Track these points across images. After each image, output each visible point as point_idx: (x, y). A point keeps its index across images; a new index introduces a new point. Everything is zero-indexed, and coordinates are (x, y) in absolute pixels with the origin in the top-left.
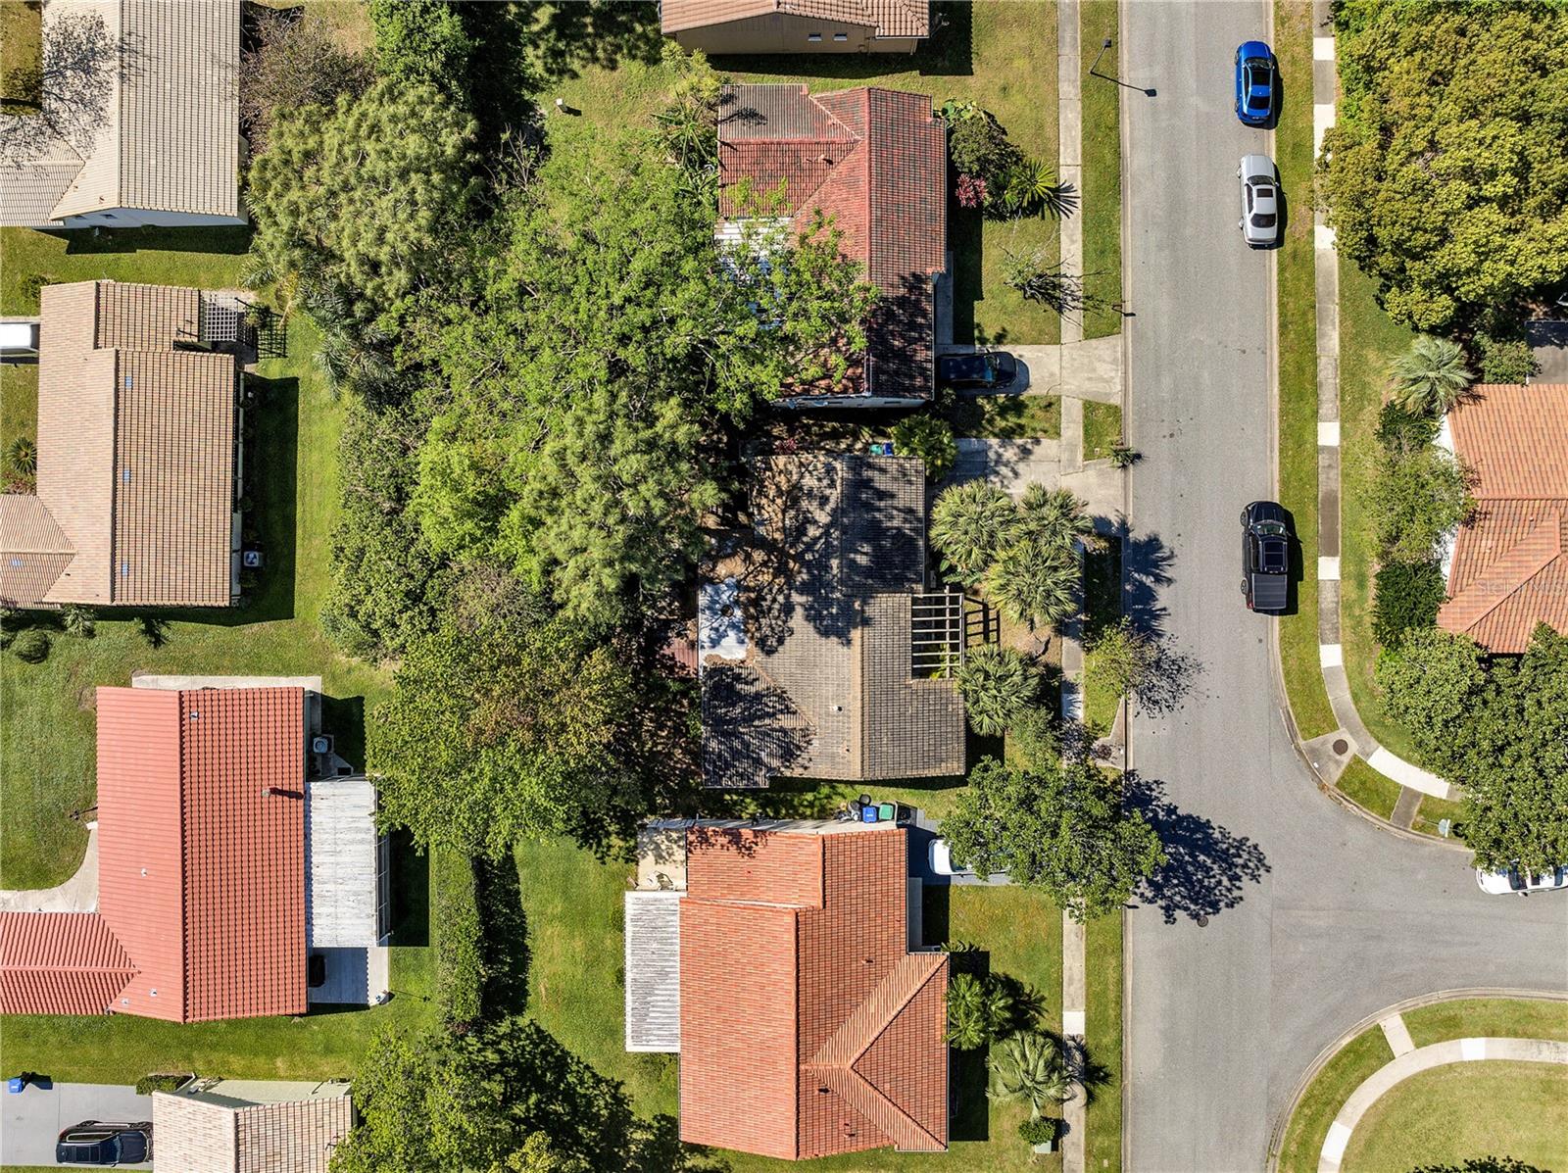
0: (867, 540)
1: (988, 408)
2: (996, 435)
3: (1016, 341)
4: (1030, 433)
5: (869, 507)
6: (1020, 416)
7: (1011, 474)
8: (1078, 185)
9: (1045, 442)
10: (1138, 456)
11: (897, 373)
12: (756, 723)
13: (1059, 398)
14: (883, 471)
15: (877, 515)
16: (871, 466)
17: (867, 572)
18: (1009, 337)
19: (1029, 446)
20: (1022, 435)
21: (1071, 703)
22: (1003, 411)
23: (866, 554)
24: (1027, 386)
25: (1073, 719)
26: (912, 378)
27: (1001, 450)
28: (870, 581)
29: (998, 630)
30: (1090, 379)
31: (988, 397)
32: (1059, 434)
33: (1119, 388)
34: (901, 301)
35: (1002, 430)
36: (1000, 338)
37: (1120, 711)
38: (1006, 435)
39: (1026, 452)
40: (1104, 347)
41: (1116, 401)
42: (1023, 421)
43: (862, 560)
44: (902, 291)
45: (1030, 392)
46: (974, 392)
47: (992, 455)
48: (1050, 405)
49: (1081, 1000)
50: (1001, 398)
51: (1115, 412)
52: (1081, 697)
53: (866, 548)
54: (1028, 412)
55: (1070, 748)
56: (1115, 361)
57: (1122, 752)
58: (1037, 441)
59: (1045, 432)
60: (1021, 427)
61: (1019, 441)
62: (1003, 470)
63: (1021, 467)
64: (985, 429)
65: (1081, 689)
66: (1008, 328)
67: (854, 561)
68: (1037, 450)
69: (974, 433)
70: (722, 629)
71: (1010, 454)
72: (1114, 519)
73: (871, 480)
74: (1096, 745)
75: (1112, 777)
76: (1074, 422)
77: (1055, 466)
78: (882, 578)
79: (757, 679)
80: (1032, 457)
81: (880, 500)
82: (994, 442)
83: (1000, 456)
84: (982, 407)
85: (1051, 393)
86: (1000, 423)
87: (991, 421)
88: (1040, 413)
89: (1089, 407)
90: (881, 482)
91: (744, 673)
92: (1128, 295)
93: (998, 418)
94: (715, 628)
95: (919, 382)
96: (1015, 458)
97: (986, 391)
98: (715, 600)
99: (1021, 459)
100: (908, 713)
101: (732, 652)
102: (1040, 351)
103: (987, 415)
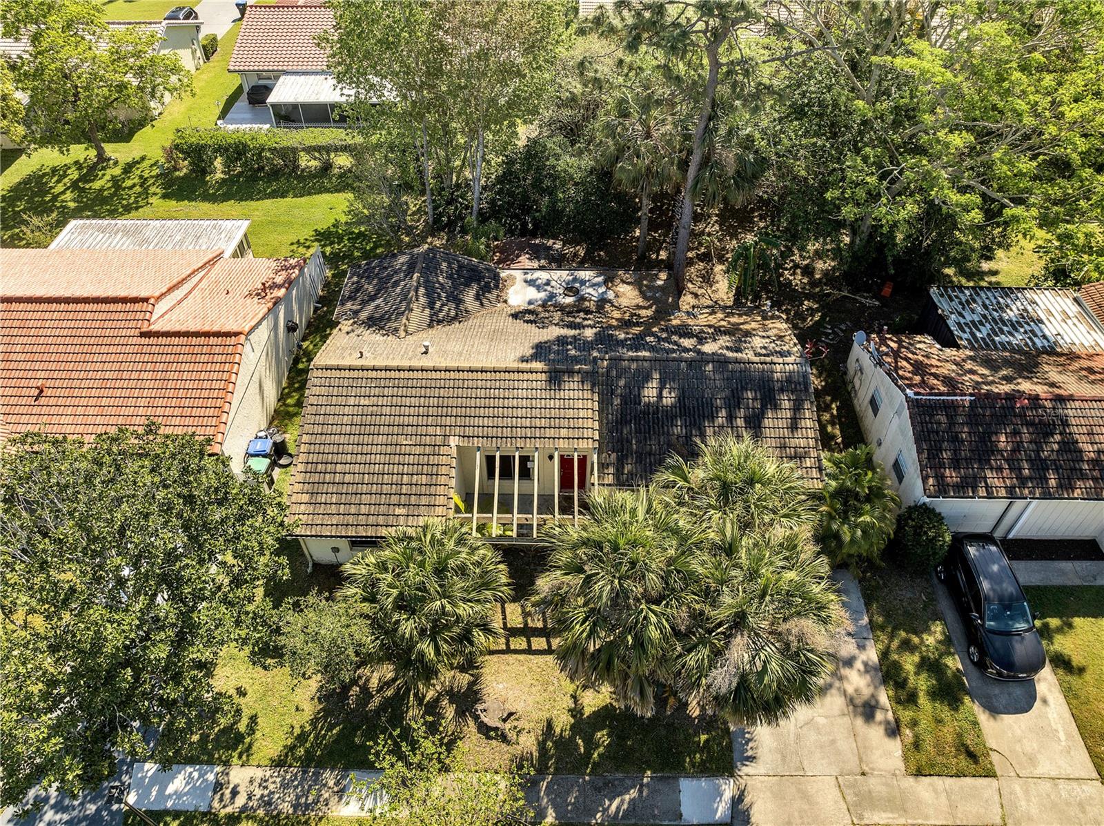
0: (681, 399)
1: (930, 640)
2: (884, 655)
3: (1069, 694)
4: (906, 715)
5: (733, 403)
6: (934, 695)
9: (895, 748)
11: (955, 439)
12: (422, 290)
13: (990, 774)
14: (794, 426)
15: (723, 413)
16: (797, 408)
17: (631, 398)
18: (1074, 680)
19: (879, 716)
20: (896, 700)
21: (374, 789)
22: (930, 666)
23: (660, 396)
24: (994, 710)
25: (341, 793)
26: (956, 465)
27: (859, 665)
28: (617, 401)
29: (529, 651)
31: (948, 641)
32: (919, 773)
34: (1069, 446)
35: (897, 666)
36: (1060, 662)
38: (890, 674)
39: (868, 710)
42: (923, 700)
43: (650, 392)
44: (1089, 449)
45: (983, 717)
46: (950, 615)
47: (847, 650)
48: (972, 756)
50: (954, 663)
53: (669, 399)
54: (945, 713)
55: (285, 786)
58: (893, 731)
59: (917, 745)
60: (912, 699)
61: (884, 698)
64: (892, 637)
66: (1087, 676)
67: (648, 378)
68: (875, 733)
69: (880, 619)
70: (549, 288)
71: (856, 681)
73: (776, 407)
76: (953, 806)
77: (853, 763)
78: (622, 421)
79: (482, 304)
80: (859, 722)
81: (747, 420)
82: (872, 653)
83: (849, 663)
84: (927, 630)
85: (994, 757)
86: (909, 662)
87: (906, 646)
88: (948, 733)
90: (775, 422)
91: (492, 296)
93: (916, 658)
94: (548, 283)
95: (951, 476)
96: (850, 690)
97: (959, 637)
98: (583, 282)
99: (851, 701)
100: (402, 440)
101: (519, 294)
102: (1069, 736)
103: (916, 640)
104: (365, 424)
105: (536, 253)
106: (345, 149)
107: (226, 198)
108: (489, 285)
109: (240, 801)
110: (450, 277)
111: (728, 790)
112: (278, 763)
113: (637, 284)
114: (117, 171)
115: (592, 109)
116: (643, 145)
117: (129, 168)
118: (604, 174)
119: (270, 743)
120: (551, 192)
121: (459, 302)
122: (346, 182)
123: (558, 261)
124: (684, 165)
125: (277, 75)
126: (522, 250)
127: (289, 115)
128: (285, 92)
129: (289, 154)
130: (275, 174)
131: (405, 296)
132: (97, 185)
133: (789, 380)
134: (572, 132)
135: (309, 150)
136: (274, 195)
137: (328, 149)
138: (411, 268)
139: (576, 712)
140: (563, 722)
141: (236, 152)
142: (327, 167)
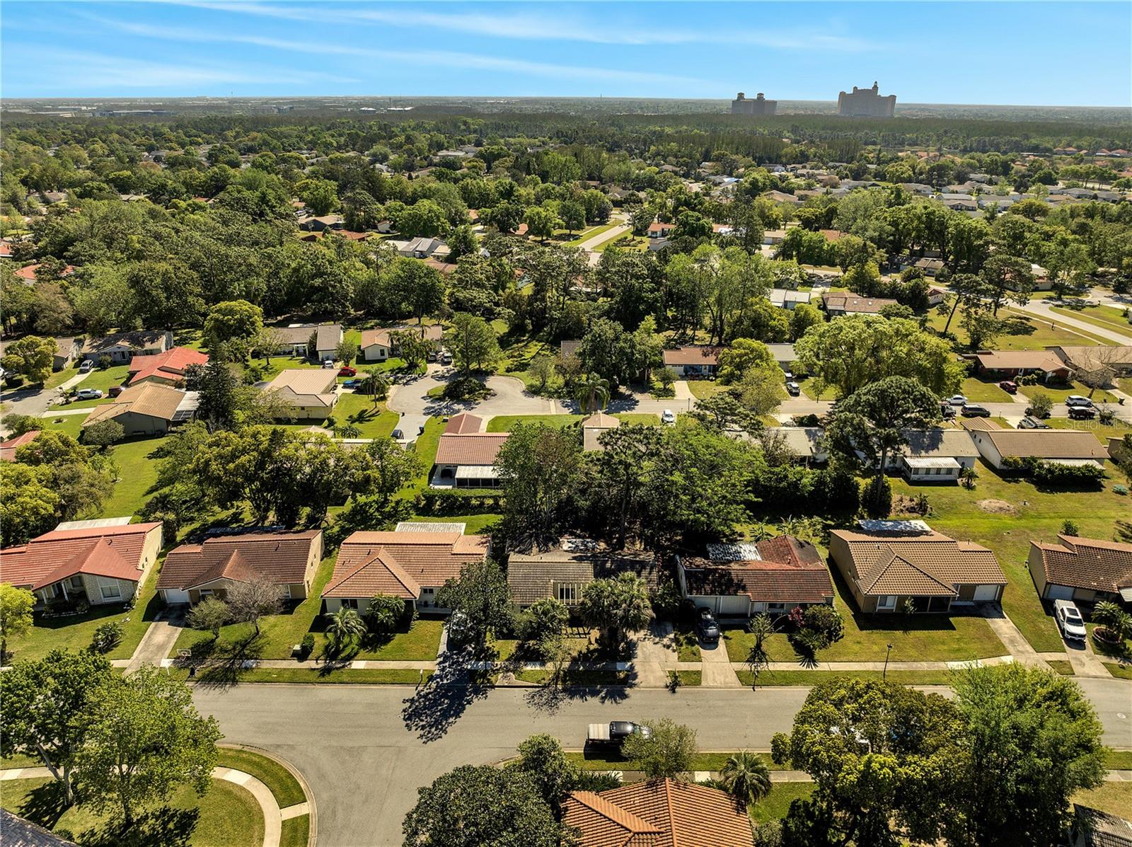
1: (689, 634)
2: (675, 636)
3: (727, 645)
4: (679, 648)
5: (633, 568)
6: (687, 644)
7: (655, 641)
8: (818, 669)
9: (675, 654)
10: (674, 692)
12: (535, 543)
13: (701, 661)
14: (650, 573)
16: (652, 569)
17: (602, 566)
18: (728, 641)
19: (671, 648)
20: (677, 645)
21: (535, 665)
22: (687, 638)
23: (611, 568)
24: (705, 649)
25: (526, 665)
27: (668, 638)
28: (599, 567)
30: (713, 673)
31: (694, 634)
32: (682, 661)
33: (712, 684)
34: (730, 579)
35: (678, 638)
36: (725, 638)
37: (529, 684)
38: (676, 640)
39: (668, 647)
40: (733, 679)
41: (703, 683)
42: (684, 645)
43: (608, 565)
45: (702, 651)
46: (696, 629)
47: (664, 635)
48: (696, 658)
49: (370, 667)
51: (697, 683)
52: (538, 668)
54: (690, 648)
55: (510, 664)
56: (726, 683)
57: (506, 684)
58: (674, 651)
59: (680, 654)
60: (681, 644)
61: (673, 645)
62: (657, 639)
63: (659, 645)
64: (678, 632)
65: (543, 668)
66: (733, 641)
67: (608, 562)
68: (670, 651)
69: (676, 629)
70: (576, 544)
71: (666, 641)
72: (637, 681)
73: (645, 570)
74: (511, 674)
75: (493, 679)
77: (664, 660)
79: (555, 548)
80: (666, 649)
82: (672, 636)
83: (665, 638)
84: (689, 631)
85: (703, 658)
86: (681, 638)
87: (682, 634)
88: (690, 652)
89: (699, 673)
90: (645, 573)
91: (557, 546)
92: (764, 689)
93: (684, 637)
94: (576, 542)
96: (664, 643)
97: (697, 632)
98: (587, 542)
99: (664, 645)
100: (537, 580)
101: (566, 546)
102: (724, 654)
103: (685, 633)
104: (526, 577)
105: (572, 534)
106: (490, 497)
107: (443, 515)
108: (556, 542)
109: (499, 667)
110: (543, 539)
111: (629, 664)
112: (507, 660)
113: (606, 542)
114: (393, 504)
115: (590, 485)
116: (607, 498)
117: (398, 503)
118: (595, 505)
119: (504, 656)
120: (576, 513)
121: (547, 546)
122: (494, 509)
123: (579, 536)
124: (620, 504)
125: (456, 466)
126: (566, 532)
127: (463, 483)
128: (462, 473)
129: (467, 499)
130: (461, 506)
131: (531, 543)
132: (387, 509)
133: (650, 564)
134: (583, 492)
135: (476, 498)
136: (462, 515)
137: (484, 497)
138: (531, 536)
139: (588, 649)
140: (584, 651)
141: (446, 498)
142: (482, 504)
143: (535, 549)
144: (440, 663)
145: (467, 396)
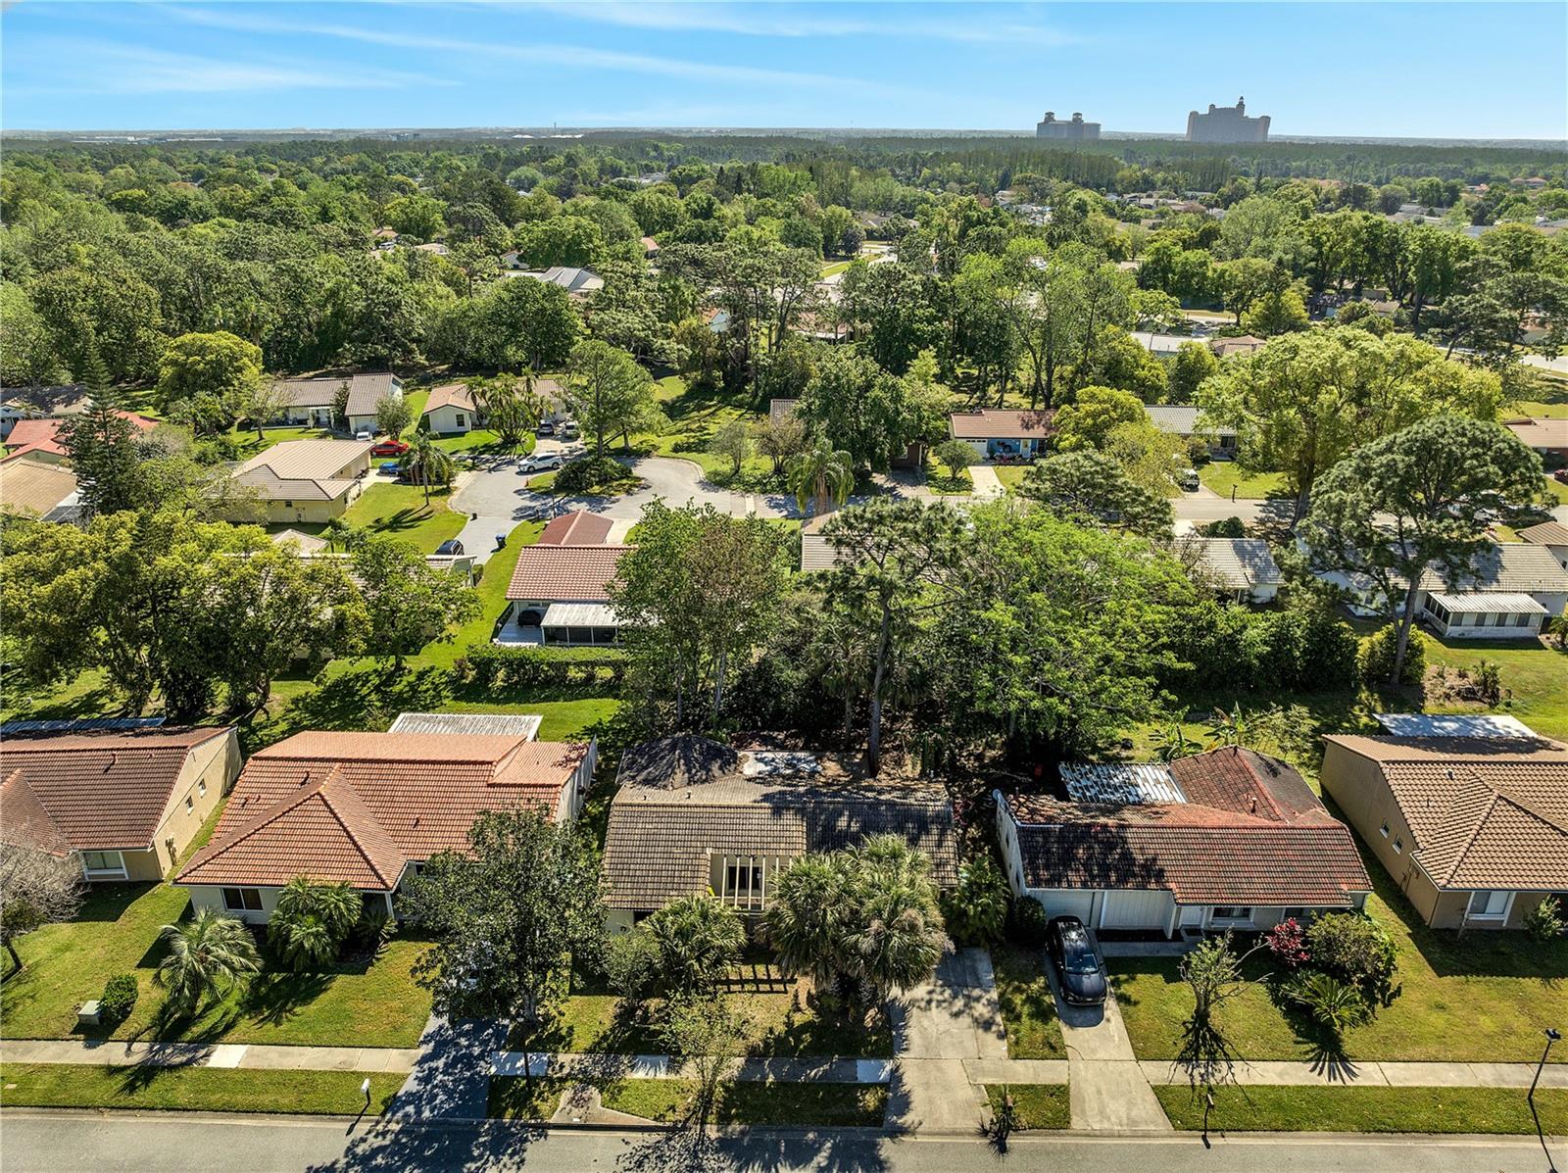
0: (861, 824)
1: (1034, 986)
2: (1001, 995)
3: (1126, 1016)
4: (1012, 1027)
5: (900, 830)
6: (1031, 1016)
7: (955, 1009)
8: (1359, 1082)
9: (1004, 1045)
10: (1003, 1149)
11: (1048, 851)
12: (682, 762)
13: (1064, 1058)
14: (939, 845)
16: (942, 833)
17: (829, 827)
18: (1131, 1009)
19: (994, 1028)
20: (1007, 1019)
21: (655, 1066)
22: (1031, 1000)
23: (849, 826)
24: (1072, 1025)
25: (633, 1067)
26: (1047, 867)
27: (984, 1001)
28: (819, 829)
29: (758, 992)
30: (1099, 1092)
31: (1047, 988)
32: (1016, 1058)
33: (1097, 1127)
34: (1127, 856)
35: (1010, 1001)
36: (1123, 999)
37: (635, 1121)
38: (1004, 1005)
39: (987, 1025)
40: (1149, 1110)
41: (1077, 1123)
42: (1025, 1019)
43: (842, 823)
44: (1140, 858)
45: (1065, 1029)
46: (1051, 974)
47: (976, 992)
48: (1053, 1048)
49: (253, 1064)
50: (1049, 999)
51: (1059, 1121)
52: (662, 1075)
53: (855, 828)
54: (1038, 1025)
55: (595, 1063)
56: (1133, 1122)
57: (576, 1120)
58: (1002, 1036)
59: (1017, 1043)
60: (1018, 1018)
61: (999, 1018)
62: (959, 1003)
63: (965, 1020)
64: (1008, 985)
65: (672, 1077)
66: (1140, 1006)
67: (841, 814)
68: (990, 1037)
69: (1001, 975)
70: (774, 763)
71: (981, 1009)
72: (908, 1119)
73: (928, 833)
74: (593, 1091)
75: (544, 1107)
76: (1036, 1074)
77: (974, 1053)
78: (822, 841)
79: (724, 773)
80: (980, 1031)
81: (910, 837)
82: (994, 995)
83: (978, 999)
84: (1034, 981)
85: (1069, 1050)
86: (1018, 999)
87: (1018, 990)
88: (1039, 1036)
89: (1061, 1092)
90: (928, 841)
91: (732, 768)
92: (1232, 1140)
93: (1024, 997)
94: (773, 760)
95: (1044, 874)
96: (976, 1014)
97: (1055, 983)
98: (799, 760)
99: (976, 1020)
100: (674, 850)
101: (751, 767)
102: (1120, 1038)
103: (1024, 986)
104: (649, 839)
105: (767, 741)
106: (606, 664)
107: (507, 701)
108: (730, 761)
109: (566, 1071)
110: (701, 754)
111: (889, 1066)
112: (589, 1051)
113: (840, 761)
114: (412, 678)
115: (807, 637)
116: (843, 662)
117: (421, 676)
118: (814, 682)
119: (583, 1039)
120: (776, 696)
121: (708, 770)
122: (611, 689)
123: (782, 747)
124: (871, 678)
125: (547, 604)
126: (753, 738)
127: (556, 635)
128: (556, 617)
129: (562, 667)
130: (548, 682)
131: (670, 765)
132: (397, 689)
133: (937, 816)
134: (793, 653)
135: (578, 664)
136: (547, 699)
137: (594, 664)
138: (673, 747)
139: (789, 1024)
140: (780, 1029)
141: (516, 664)
142: (591, 678)
143: (680, 776)
144: (425, 1059)
145: (596, 489)
